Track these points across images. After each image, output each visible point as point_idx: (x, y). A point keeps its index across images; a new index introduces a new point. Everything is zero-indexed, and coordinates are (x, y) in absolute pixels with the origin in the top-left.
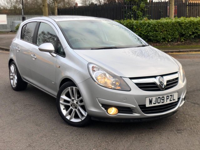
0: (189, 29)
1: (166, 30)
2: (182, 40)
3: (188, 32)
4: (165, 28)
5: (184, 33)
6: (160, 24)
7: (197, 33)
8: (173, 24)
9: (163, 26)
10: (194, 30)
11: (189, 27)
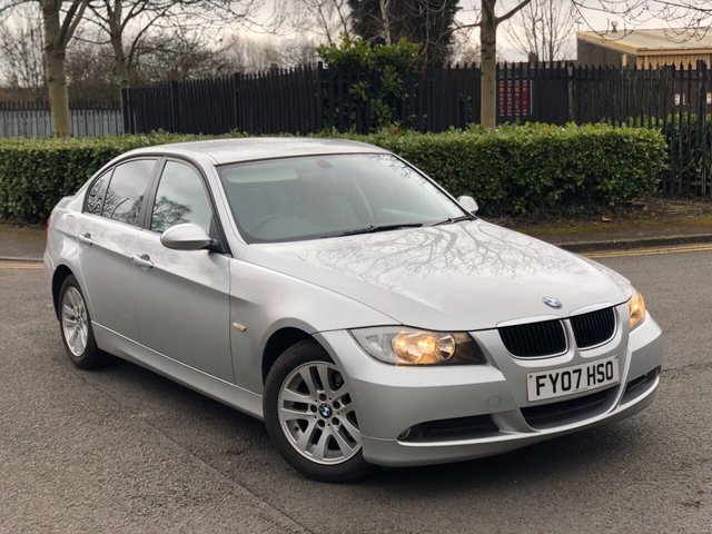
0: (542, 167)
1: (457, 173)
2: (517, 207)
3: (537, 178)
4: (451, 164)
5: (522, 182)
6: (431, 151)
7: (572, 181)
8: (479, 147)
9: (444, 159)
10: (562, 172)
11: (540, 161)
